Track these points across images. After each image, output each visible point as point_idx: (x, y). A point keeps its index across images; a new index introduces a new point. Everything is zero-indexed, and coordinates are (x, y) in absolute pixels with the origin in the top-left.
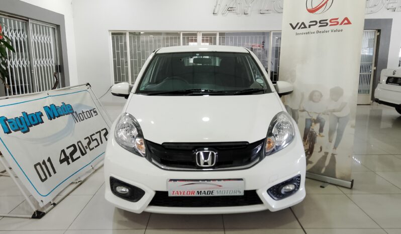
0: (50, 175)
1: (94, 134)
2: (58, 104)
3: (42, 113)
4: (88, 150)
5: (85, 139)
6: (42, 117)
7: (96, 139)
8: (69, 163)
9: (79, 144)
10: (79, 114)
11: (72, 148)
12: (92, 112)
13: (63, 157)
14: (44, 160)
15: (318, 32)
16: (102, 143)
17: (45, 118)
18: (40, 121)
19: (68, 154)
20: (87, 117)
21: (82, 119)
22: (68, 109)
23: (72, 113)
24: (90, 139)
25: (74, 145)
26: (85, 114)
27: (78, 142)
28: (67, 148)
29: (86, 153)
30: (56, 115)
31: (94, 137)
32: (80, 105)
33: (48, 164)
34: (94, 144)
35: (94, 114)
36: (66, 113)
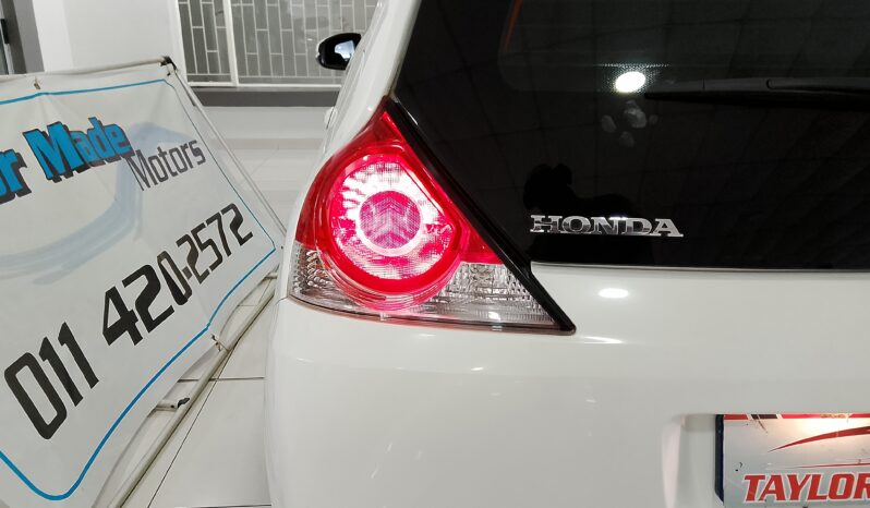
0: (76, 398)
1: (201, 227)
2: (80, 125)
3: (18, 155)
4: (192, 282)
5: (180, 243)
6: (22, 170)
7: (210, 242)
8: (137, 338)
9: (165, 263)
10: (151, 159)
11: (143, 282)
12: (188, 151)
13: (114, 317)
14: (46, 342)
16: (229, 253)
17: (33, 173)
18: (15, 186)
19: (131, 305)
20: (174, 169)
21: (162, 175)
22: (114, 141)
23: (128, 155)
24: (193, 242)
25: (147, 271)
26: (168, 157)
27: (160, 259)
28: (127, 282)
29: (189, 292)
30: (75, 162)
31: (204, 236)
32: (148, 129)
33: (63, 353)
34: (206, 258)
35: (195, 160)
36: (106, 155)
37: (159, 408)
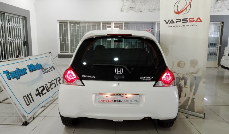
0: (31, 103)
1: (53, 80)
2: (35, 64)
3: (26, 69)
5: (49, 83)
6: (26, 71)
7: (54, 83)
8: (40, 96)
10: (45, 69)
11: (42, 88)
12: (52, 68)
13: (37, 93)
14: (28, 95)
15: (182, 26)
16: (57, 85)
17: (28, 71)
18: (25, 73)
19: (40, 91)
20: (49, 71)
21: (47, 72)
22: (40, 66)
23: (42, 69)
24: (51, 83)
25: (43, 86)
26: (48, 69)
27: (45, 85)
28: (40, 88)
29: (49, 90)
30: (34, 69)
32: (46, 64)
33: (30, 96)
34: (53, 86)
35: (53, 69)
36: (38, 69)
37: (43, 107)
